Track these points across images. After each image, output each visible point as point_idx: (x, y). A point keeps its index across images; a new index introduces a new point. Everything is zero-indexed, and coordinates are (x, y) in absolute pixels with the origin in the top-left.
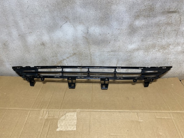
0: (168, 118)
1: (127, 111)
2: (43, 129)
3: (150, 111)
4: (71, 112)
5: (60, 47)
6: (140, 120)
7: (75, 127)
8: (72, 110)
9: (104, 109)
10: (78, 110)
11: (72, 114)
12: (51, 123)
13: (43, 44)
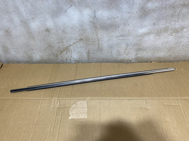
0: (176, 104)
1: (136, 98)
2: (56, 117)
3: (158, 98)
4: (81, 100)
5: (66, 33)
6: (148, 107)
7: (86, 115)
8: (82, 98)
9: (113, 97)
10: (88, 98)
11: (82, 102)
12: (63, 111)
13: (48, 30)
